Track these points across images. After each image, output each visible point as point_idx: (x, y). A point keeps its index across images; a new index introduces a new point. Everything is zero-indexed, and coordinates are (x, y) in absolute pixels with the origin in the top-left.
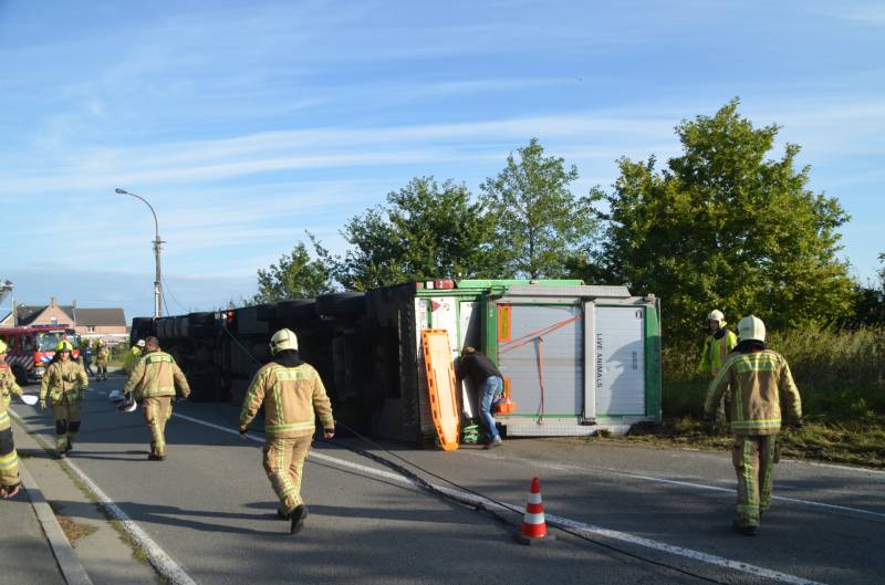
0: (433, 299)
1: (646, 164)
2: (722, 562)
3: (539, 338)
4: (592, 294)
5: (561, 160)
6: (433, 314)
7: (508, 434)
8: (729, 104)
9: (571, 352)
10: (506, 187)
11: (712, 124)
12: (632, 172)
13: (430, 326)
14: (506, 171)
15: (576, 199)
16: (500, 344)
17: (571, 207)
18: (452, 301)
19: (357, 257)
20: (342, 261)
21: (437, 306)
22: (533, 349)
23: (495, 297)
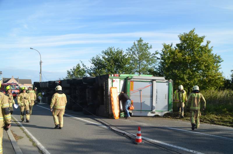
0: (113, 79)
1: (170, 45)
2: (188, 150)
3: (141, 90)
4: (155, 79)
5: (148, 43)
6: (113, 83)
7: (132, 115)
8: (192, 30)
9: (149, 94)
10: (133, 50)
11: (188, 35)
12: (166, 47)
13: (112, 86)
14: (133, 46)
15: (151, 54)
16: (131, 91)
17: (150, 56)
18: (118, 80)
19: (93, 68)
20: (89, 68)
21: (114, 81)
22: (139, 93)
23: (129, 79)
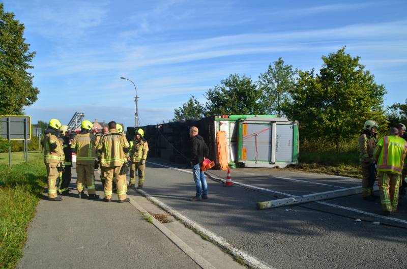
0: (221, 122)
1: (310, 72)
2: (282, 193)
3: (256, 135)
4: (275, 120)
5: (291, 66)
6: (221, 126)
7: (245, 166)
8: (341, 49)
9: (268, 140)
10: (269, 77)
11: (336, 56)
13: (220, 130)
14: (268, 71)
16: (243, 137)
18: (227, 122)
19: (210, 105)
20: (204, 107)
21: (222, 123)
22: (255, 139)
23: (242, 121)
